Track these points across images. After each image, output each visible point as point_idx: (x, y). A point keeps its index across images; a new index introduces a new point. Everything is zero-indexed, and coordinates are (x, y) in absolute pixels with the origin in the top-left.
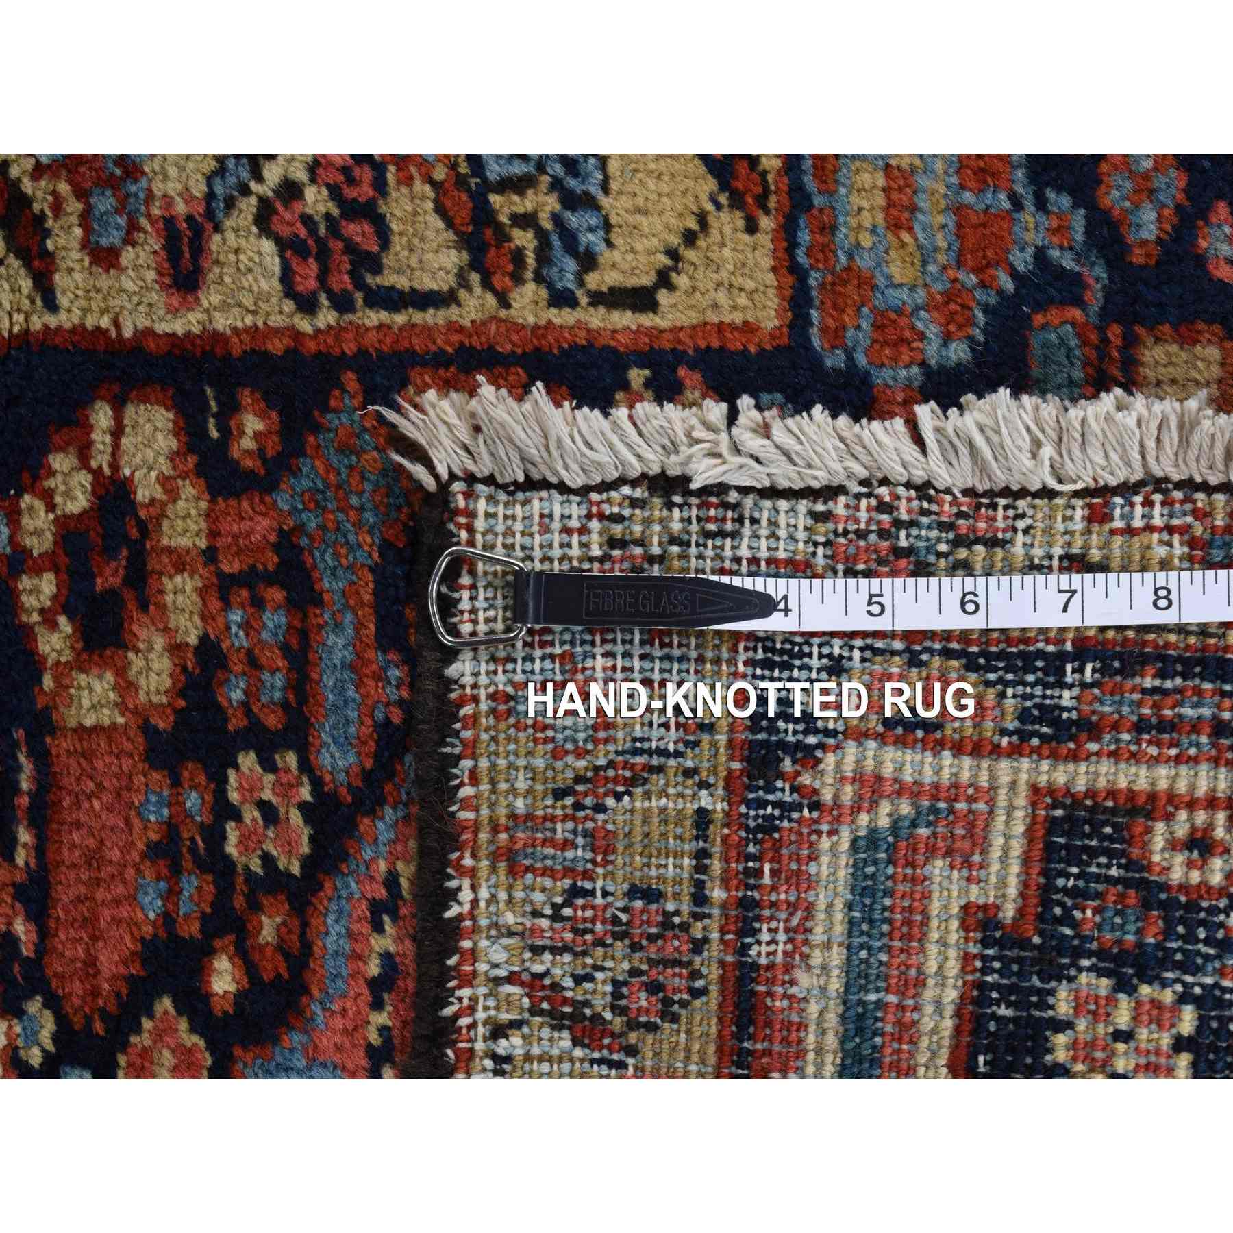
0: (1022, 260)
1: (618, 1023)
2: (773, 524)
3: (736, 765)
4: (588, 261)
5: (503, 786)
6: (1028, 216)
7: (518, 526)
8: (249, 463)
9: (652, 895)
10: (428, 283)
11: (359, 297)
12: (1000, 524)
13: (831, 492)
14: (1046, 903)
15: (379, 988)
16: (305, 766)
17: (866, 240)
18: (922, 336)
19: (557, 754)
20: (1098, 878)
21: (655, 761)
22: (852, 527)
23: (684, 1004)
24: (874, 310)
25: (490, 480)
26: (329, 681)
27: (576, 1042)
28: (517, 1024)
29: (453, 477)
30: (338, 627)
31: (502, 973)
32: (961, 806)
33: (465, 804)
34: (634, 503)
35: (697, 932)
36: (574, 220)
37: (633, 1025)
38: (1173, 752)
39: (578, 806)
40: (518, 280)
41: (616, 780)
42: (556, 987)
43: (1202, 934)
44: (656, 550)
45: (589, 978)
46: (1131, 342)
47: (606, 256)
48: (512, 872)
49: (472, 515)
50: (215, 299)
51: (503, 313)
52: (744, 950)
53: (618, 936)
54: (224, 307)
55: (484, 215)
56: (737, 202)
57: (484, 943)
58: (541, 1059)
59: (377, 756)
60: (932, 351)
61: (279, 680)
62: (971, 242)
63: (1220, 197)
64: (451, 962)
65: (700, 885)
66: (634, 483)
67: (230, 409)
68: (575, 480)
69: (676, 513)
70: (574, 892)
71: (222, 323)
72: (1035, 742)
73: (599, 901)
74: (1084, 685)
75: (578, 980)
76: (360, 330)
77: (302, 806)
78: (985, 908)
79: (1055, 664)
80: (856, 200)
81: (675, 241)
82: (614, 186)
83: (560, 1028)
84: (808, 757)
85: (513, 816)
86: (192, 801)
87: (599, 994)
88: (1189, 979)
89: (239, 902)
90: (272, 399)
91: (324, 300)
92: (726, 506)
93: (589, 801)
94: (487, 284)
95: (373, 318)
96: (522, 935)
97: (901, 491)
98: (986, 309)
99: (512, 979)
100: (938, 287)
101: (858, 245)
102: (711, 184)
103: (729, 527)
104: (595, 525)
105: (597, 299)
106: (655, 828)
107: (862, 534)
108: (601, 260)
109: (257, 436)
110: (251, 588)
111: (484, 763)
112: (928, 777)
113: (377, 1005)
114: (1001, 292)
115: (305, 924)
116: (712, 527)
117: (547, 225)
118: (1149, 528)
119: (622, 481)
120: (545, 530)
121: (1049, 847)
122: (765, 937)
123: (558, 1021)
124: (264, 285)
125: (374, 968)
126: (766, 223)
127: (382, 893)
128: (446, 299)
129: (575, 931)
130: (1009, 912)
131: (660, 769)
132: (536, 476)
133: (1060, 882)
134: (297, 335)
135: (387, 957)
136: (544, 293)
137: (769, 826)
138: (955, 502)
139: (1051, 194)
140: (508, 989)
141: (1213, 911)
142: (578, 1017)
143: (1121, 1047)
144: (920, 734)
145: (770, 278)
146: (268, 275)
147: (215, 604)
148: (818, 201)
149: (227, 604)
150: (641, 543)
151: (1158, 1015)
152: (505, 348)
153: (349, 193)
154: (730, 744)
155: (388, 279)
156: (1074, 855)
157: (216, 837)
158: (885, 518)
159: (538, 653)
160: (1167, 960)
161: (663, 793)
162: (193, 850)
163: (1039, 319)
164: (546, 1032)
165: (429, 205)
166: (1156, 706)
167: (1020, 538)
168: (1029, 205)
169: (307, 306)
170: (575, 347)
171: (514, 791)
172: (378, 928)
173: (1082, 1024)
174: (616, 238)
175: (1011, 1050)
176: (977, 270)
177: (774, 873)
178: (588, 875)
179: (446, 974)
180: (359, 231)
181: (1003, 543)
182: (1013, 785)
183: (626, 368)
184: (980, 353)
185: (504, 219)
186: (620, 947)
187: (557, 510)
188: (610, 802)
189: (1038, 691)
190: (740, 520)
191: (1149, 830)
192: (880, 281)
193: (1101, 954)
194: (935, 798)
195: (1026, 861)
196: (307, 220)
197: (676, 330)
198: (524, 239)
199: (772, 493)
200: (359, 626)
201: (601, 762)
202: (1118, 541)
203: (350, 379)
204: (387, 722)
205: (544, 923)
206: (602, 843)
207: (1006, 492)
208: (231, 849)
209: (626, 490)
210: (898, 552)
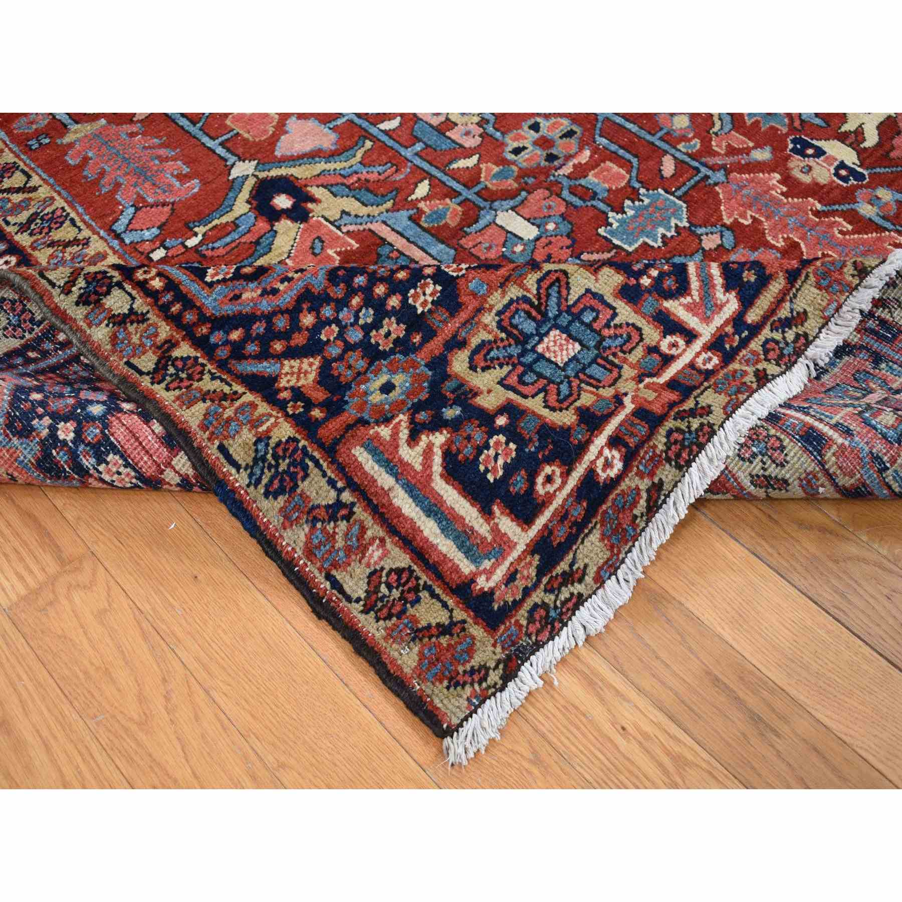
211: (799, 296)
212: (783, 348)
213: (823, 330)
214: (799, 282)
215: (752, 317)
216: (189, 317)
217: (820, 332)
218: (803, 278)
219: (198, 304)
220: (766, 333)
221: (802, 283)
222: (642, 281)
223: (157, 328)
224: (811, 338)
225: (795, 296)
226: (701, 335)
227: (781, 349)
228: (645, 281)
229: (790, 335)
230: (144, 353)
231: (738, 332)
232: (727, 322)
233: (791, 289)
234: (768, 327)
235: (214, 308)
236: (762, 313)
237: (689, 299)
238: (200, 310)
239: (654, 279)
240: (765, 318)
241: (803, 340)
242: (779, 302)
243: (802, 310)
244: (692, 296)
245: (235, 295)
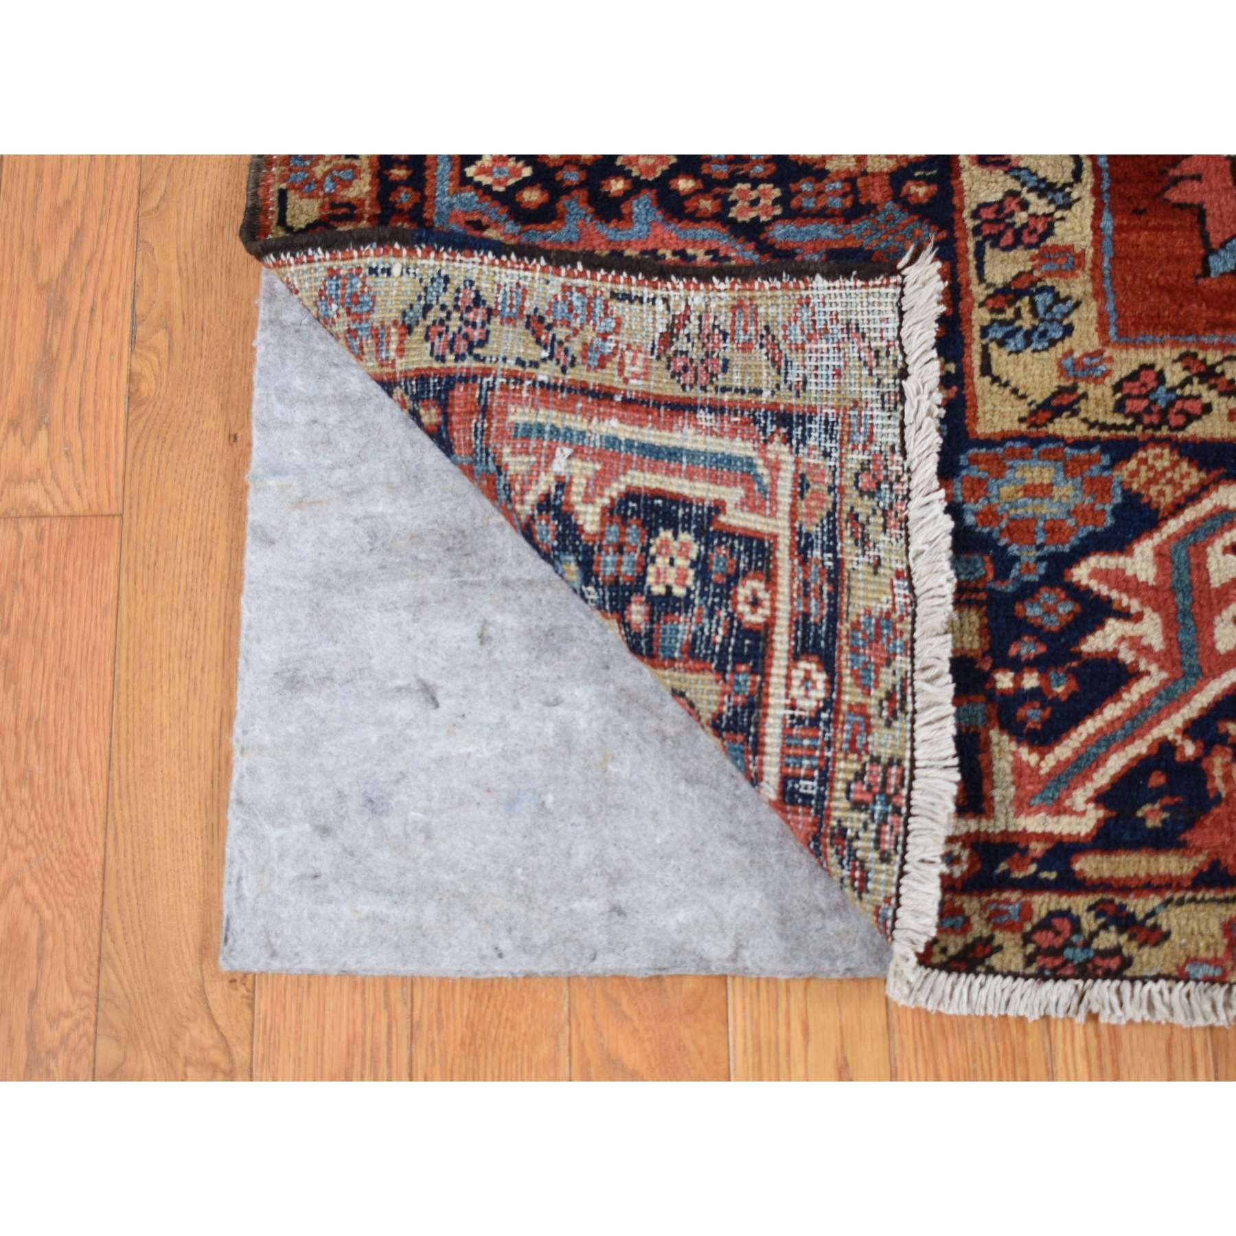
0: (1014, 549)
1: (670, 352)
2: (889, 426)
3: (782, 407)
4: (1001, 343)
5: (770, 302)
6: (1034, 554)
7: (882, 308)
8: (904, 189)
9: (725, 368)
10: (987, 269)
11: (980, 238)
12: (893, 531)
13: (904, 453)
14: (729, 535)
15: (681, 253)
16: (775, 218)
17: (1018, 475)
18: (976, 502)
19: (785, 328)
20: (739, 558)
21: (783, 371)
22: (889, 463)
23: (679, 381)
24: (987, 479)
25: (902, 295)
26: (812, 228)
27: (662, 334)
28: (668, 308)
29: (903, 277)
30: (836, 231)
31: (690, 303)
32: (768, 503)
33: (761, 285)
34: (895, 362)
35: (709, 388)
36: (1019, 336)
37: (669, 359)
38: (795, 595)
39: (762, 336)
40: (992, 311)
41: (774, 354)
42: (685, 326)
43: (717, 600)
44: (874, 372)
45: (689, 340)
46: (978, 604)
47: (1005, 352)
48: (734, 308)
49: (887, 286)
50: (975, 172)
51: (976, 305)
52: (703, 407)
53: (707, 354)
54: (971, 176)
55: (1019, 295)
56: (1033, 413)
57: (702, 294)
58: (654, 319)
59: (780, 250)
60: (969, 506)
61: (812, 205)
62: (1021, 525)
63: (1049, 648)
64: (694, 280)
65: (730, 389)
66: (904, 361)
67: (928, 181)
68: (904, 334)
69: (891, 381)
70: (725, 334)
71: (965, 176)
72: (797, 538)
73: (722, 345)
74: (823, 562)
75: (688, 335)
76: (966, 239)
77: (758, 218)
78: (724, 509)
79: (832, 549)
80: (1036, 470)
81: (1013, 384)
82: (1036, 355)
83: (668, 326)
84: (787, 439)
85: (757, 307)
86: (759, 168)
87: (681, 344)
88: (697, 592)
89: (717, 190)
90: (933, 200)
91: (978, 222)
92: (896, 404)
93: (764, 341)
94: (989, 297)
95: (971, 245)
96: (706, 312)
97: (906, 486)
98: (990, 533)
99: (687, 307)
100: (999, 508)
101: (1016, 471)
102: (1040, 401)
103: (887, 406)
104: (884, 344)
105: (985, 348)
106: (753, 370)
107: (886, 467)
108: (1002, 350)
109: (917, 194)
110: (851, 192)
111: (779, 293)
112: (779, 491)
113: (675, 253)
114: (998, 540)
115: (708, 219)
116: (886, 397)
117: (1017, 324)
118: (894, 595)
119: (905, 356)
120: (882, 321)
121: (750, 539)
122: (709, 417)
123: (670, 326)
124: (982, 195)
125: (690, 251)
126: (1024, 427)
127: (722, 254)
128: (981, 278)
129: (708, 336)
130: (722, 519)
131: (779, 373)
132: (906, 316)
133: (736, 542)
134: (961, 211)
135: (695, 257)
136: (986, 324)
137: (756, 422)
138: (902, 511)
139: (1044, 564)
140: (683, 304)
141: (727, 606)
142: (672, 335)
143: (667, 560)
144: (799, 489)
145: (998, 430)
146: (986, 196)
147: (843, 176)
148: (1035, 452)
149: (845, 181)
150: (878, 364)
151: (682, 577)
152: (961, 305)
153: (1025, 232)
154: (791, 405)
155: (988, 250)
156: (748, 549)
157: (744, 179)
158: (894, 478)
159: (828, 318)
160: (705, 583)
161: (769, 374)
162: (738, 170)
163: (987, 558)
164: (665, 321)
165: (1022, 269)
166: (815, 590)
167: (887, 539)
168: (1039, 553)
169: (975, 215)
170: (963, 338)
171: (768, 307)
172: (707, 253)
173: (676, 544)
174: (1013, 356)
175: (664, 514)
176: (1008, 527)
177: (736, 423)
178: (733, 340)
179: (689, 277)
180: (1008, 238)
181: (884, 531)
182: (777, 527)
183: (955, 362)
184: (968, 530)
185: (1018, 304)
186: (702, 354)
187: (890, 326)
188: (764, 351)
189: (820, 542)
190: (890, 410)
191: (760, 581)
192: (1000, 482)
193: (706, 556)
194: (771, 493)
195: (745, 529)
196: (1012, 214)
197: (973, 384)
198: (1009, 313)
199: (902, 426)
200: (836, 241)
201: (781, 347)
202: (888, 581)
203: (944, 235)
204: (796, 254)
205: (711, 321)
206: (746, 347)
207: (907, 536)
208: (739, 186)
209: (900, 357)
210: (879, 484)
211: (1184, 908)
212: (1073, 945)
213: (1162, 983)
214: (1210, 894)
215: (1088, 865)
216: (404, 197)
217: (1155, 979)
218: (1221, 896)
219: (427, 192)
220: (1079, 904)
221: (1213, 900)
222: (998, 676)
223: (355, 177)
224: (1128, 973)
225: (1181, 903)
226: (989, 817)
227: (1068, 944)
228: (1004, 681)
229: (1108, 939)
230: (310, 197)
231: (1045, 862)
232: (1046, 837)
233: (1188, 889)
234: (1092, 899)
235: (440, 214)
236: (1107, 874)
237: (1033, 759)
238: (423, 200)
239: (1018, 688)
240: (1103, 885)
241: (1114, 964)
242: (1148, 886)
243: (1165, 928)
244: (1042, 758)
245: (479, 222)
